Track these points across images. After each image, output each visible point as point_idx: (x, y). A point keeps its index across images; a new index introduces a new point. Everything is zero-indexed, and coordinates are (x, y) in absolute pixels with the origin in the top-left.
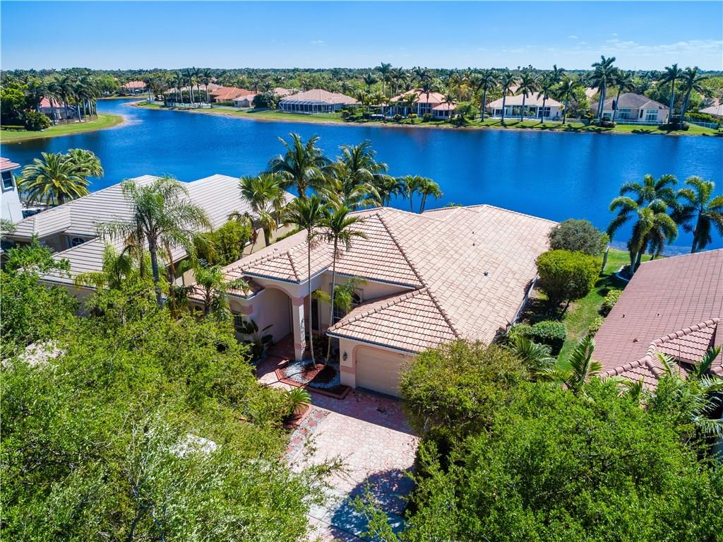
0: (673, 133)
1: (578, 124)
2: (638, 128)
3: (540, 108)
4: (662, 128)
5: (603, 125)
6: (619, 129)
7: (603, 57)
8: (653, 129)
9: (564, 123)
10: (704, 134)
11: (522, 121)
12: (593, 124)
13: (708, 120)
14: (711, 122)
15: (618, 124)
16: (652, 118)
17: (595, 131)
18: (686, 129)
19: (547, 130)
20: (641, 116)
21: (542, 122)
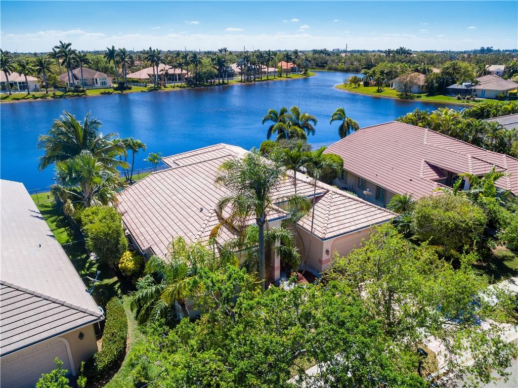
0: (125, 92)
1: (59, 93)
2: (102, 91)
3: (20, 83)
4: (116, 89)
5: (77, 91)
6: (90, 93)
7: (61, 42)
8: (111, 90)
9: (47, 93)
10: (142, 91)
11: (11, 94)
12: (69, 91)
13: (137, 82)
14: (139, 83)
15: (87, 89)
16: (103, 83)
17: (75, 96)
18: (130, 88)
19: (39, 99)
20: (97, 83)
21: (29, 94)
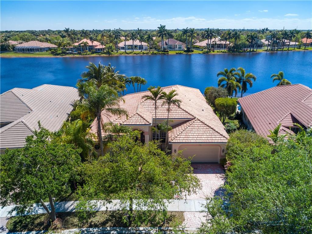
0: (189, 53)
1: (155, 52)
2: (177, 52)
3: (139, 46)
4: (185, 51)
5: (165, 52)
6: (171, 53)
7: (161, 25)
8: (182, 52)
9: (150, 51)
10: (199, 53)
11: (133, 51)
12: (161, 51)
13: (199, 48)
15: (170, 51)
16: (180, 48)
17: (162, 54)
18: (193, 51)
19: (145, 54)
20: (176, 47)
21: (141, 51)
